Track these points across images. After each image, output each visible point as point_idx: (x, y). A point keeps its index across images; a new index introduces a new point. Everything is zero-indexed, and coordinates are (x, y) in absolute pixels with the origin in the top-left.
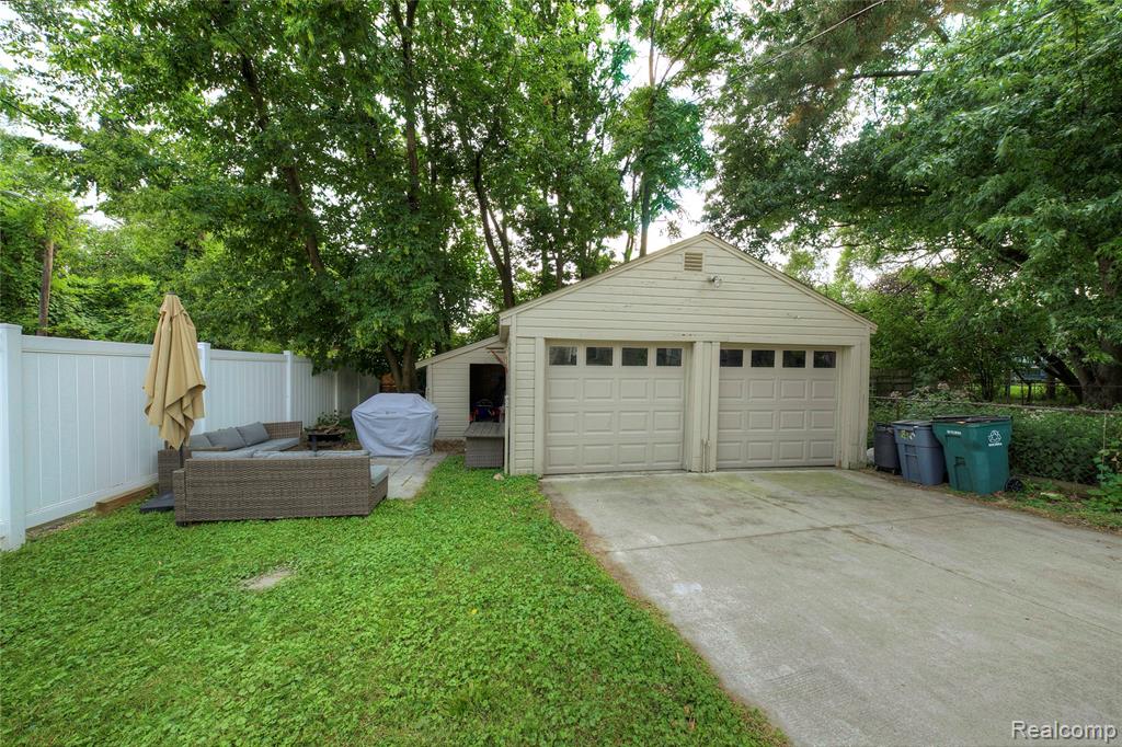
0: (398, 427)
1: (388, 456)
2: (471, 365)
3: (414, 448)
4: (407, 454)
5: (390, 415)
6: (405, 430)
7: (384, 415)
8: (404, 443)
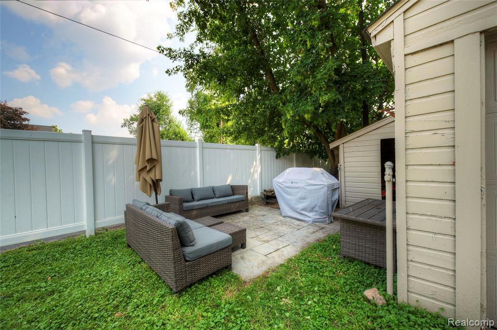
0: (299, 195)
1: (292, 218)
2: (382, 140)
3: (312, 216)
4: (307, 219)
5: (294, 185)
6: (305, 199)
7: (289, 185)
8: (304, 209)
